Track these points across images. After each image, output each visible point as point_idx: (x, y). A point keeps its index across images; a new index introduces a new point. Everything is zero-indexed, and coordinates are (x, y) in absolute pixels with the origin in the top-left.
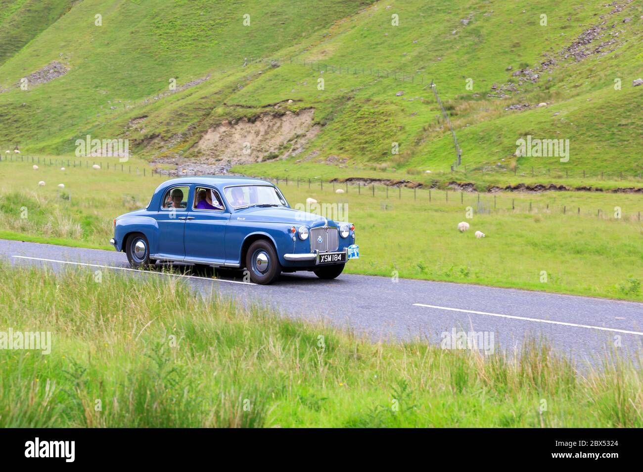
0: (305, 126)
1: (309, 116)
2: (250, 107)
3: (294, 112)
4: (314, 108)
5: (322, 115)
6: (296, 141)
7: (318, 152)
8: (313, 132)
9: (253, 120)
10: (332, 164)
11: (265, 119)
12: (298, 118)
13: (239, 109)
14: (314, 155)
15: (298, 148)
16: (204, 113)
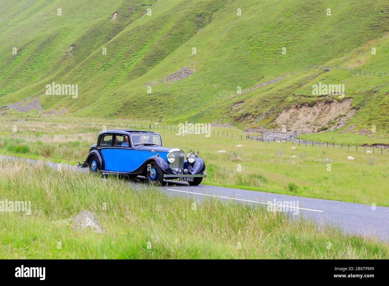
0: (346, 110)
1: (349, 103)
2: (310, 97)
3: (339, 100)
4: (352, 98)
5: (357, 103)
6: (340, 119)
7: (354, 126)
8: (351, 113)
9: (311, 105)
10: (363, 134)
11: (319, 105)
12: (341, 104)
13: (303, 98)
14: (352, 129)
15: (341, 124)
16: (280, 100)
